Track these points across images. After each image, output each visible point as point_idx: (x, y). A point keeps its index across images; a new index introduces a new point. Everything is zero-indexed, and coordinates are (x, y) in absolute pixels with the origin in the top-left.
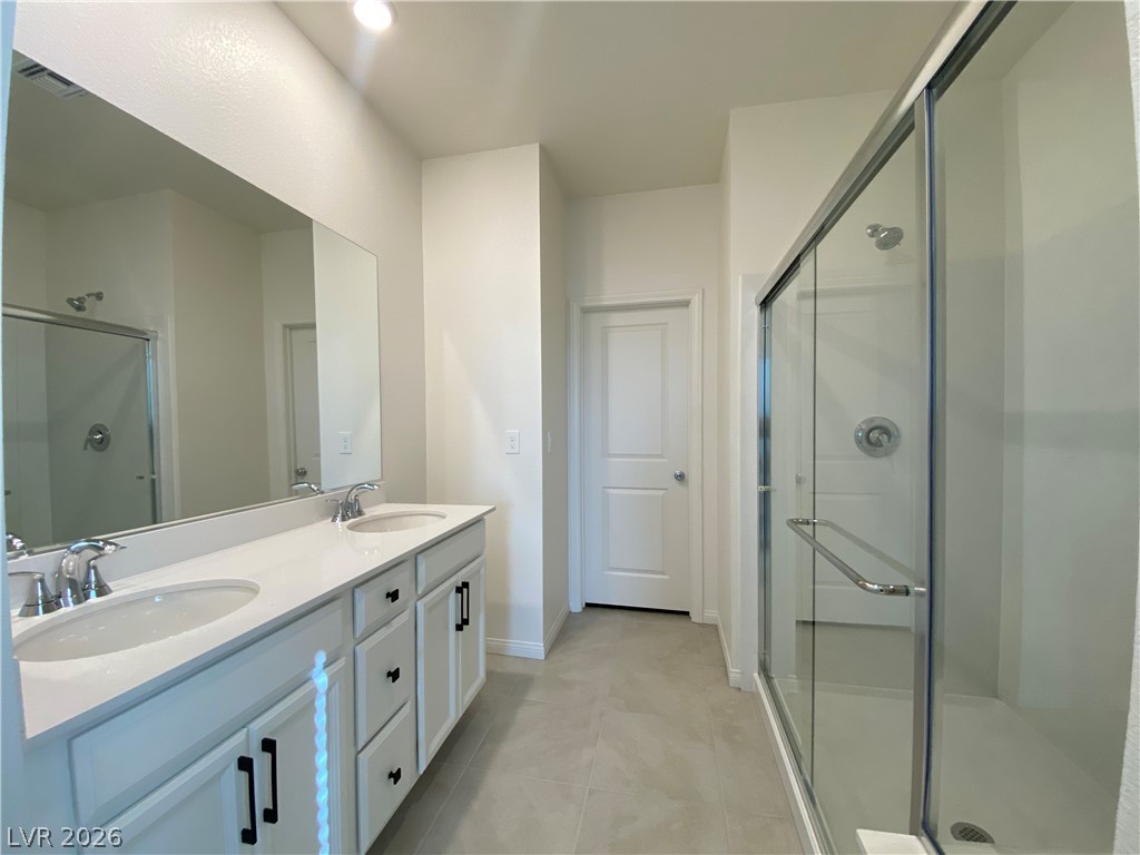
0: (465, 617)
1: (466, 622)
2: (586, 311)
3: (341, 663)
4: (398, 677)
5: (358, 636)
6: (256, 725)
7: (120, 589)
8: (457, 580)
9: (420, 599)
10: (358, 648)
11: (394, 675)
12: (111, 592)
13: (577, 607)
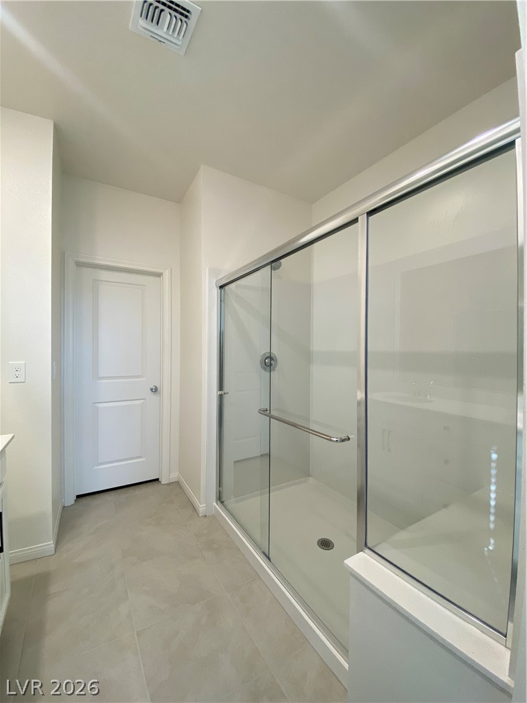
2: (79, 265)
13: (70, 500)
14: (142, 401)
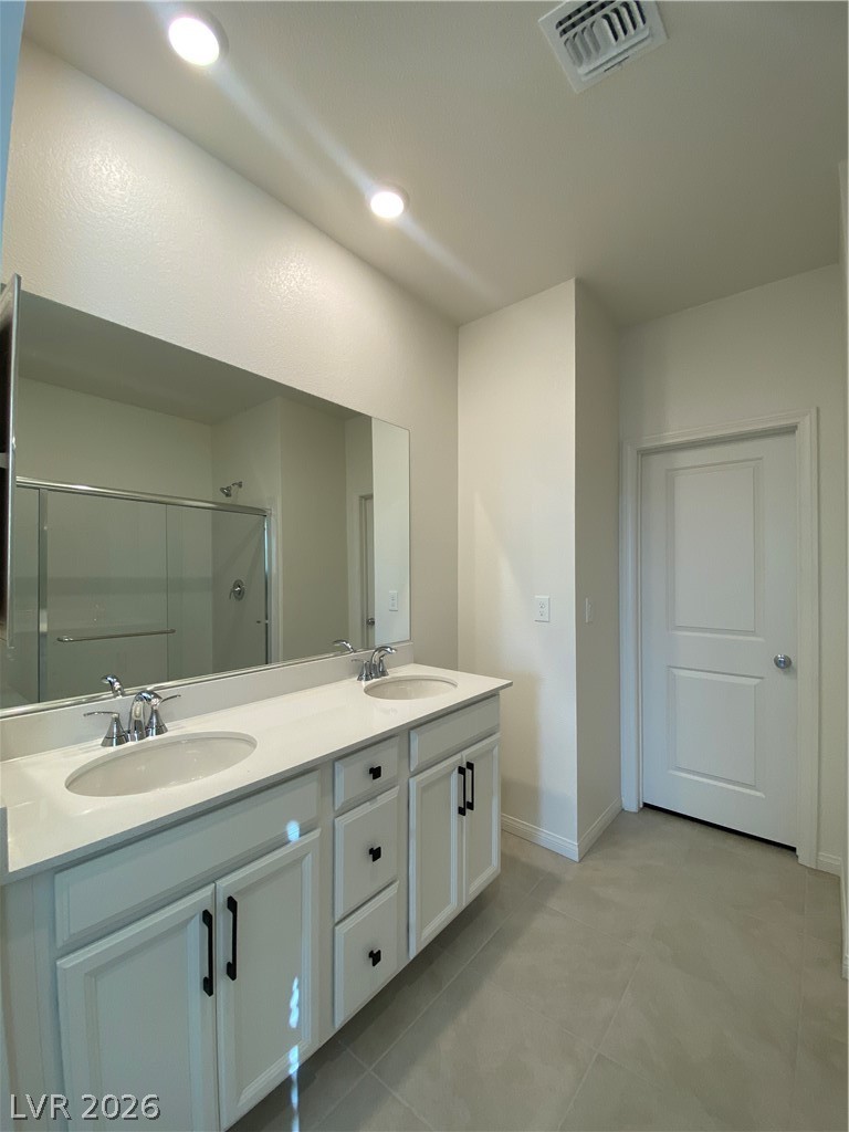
0: (469, 799)
1: (471, 806)
2: (645, 453)
3: (315, 834)
4: (379, 856)
5: (336, 808)
6: (223, 883)
7: (174, 730)
8: (462, 758)
9: (415, 774)
10: (337, 820)
11: (375, 854)
12: (167, 731)
13: (631, 804)
14: (758, 680)
